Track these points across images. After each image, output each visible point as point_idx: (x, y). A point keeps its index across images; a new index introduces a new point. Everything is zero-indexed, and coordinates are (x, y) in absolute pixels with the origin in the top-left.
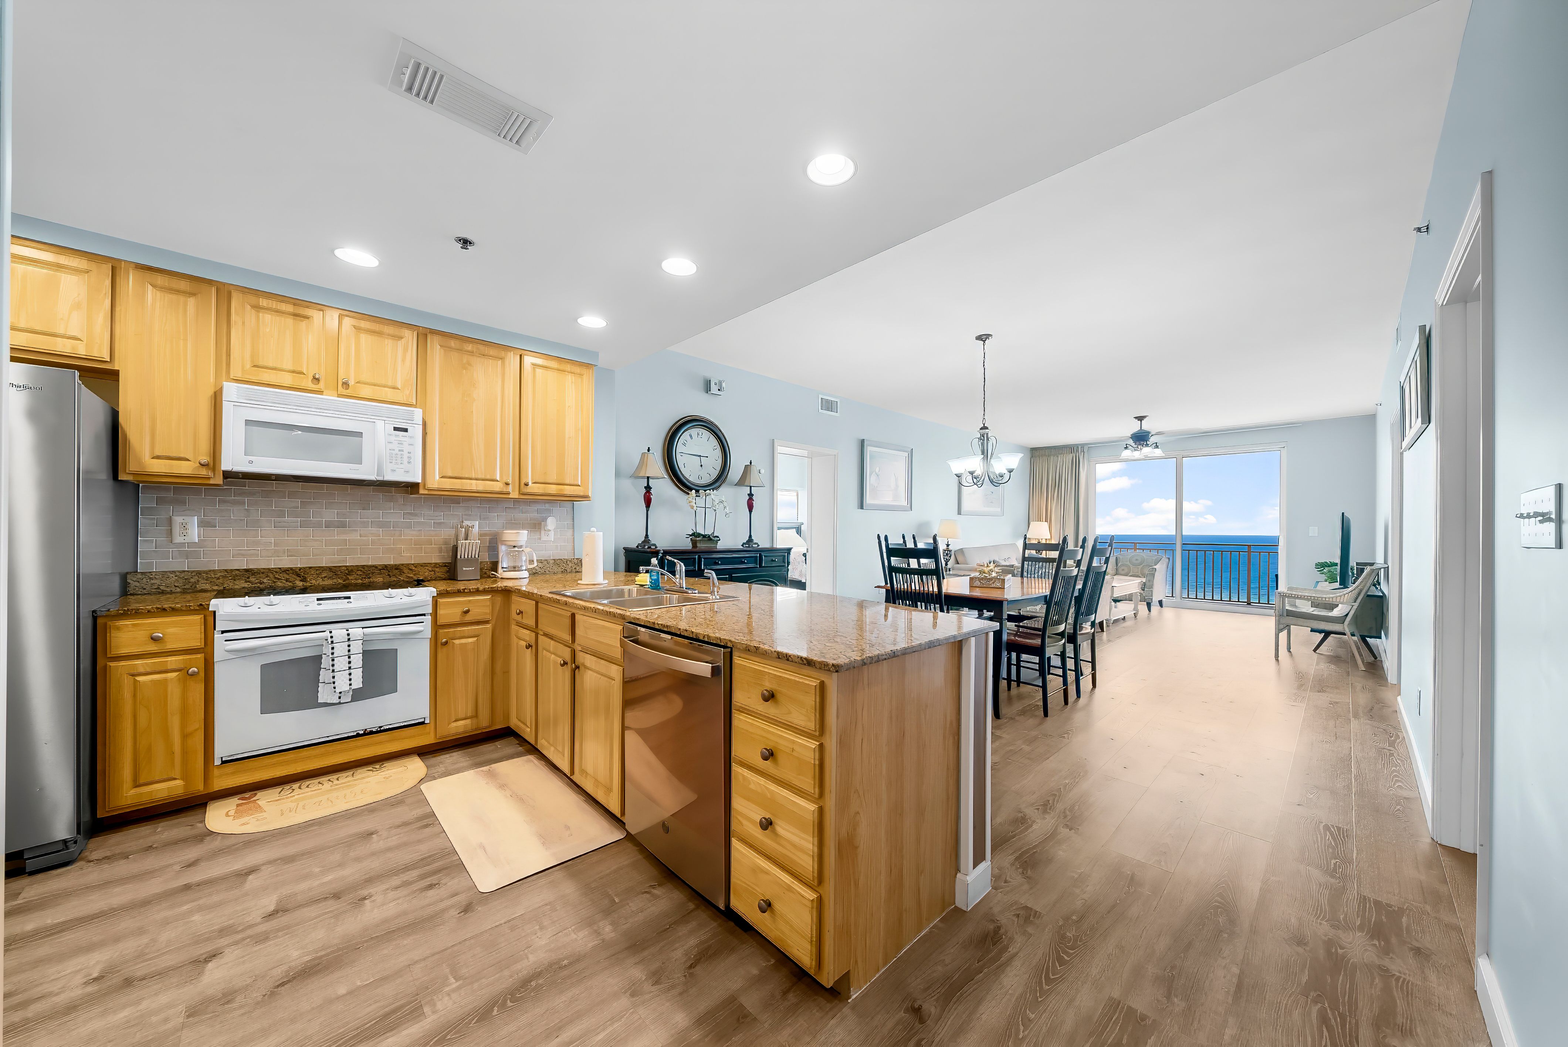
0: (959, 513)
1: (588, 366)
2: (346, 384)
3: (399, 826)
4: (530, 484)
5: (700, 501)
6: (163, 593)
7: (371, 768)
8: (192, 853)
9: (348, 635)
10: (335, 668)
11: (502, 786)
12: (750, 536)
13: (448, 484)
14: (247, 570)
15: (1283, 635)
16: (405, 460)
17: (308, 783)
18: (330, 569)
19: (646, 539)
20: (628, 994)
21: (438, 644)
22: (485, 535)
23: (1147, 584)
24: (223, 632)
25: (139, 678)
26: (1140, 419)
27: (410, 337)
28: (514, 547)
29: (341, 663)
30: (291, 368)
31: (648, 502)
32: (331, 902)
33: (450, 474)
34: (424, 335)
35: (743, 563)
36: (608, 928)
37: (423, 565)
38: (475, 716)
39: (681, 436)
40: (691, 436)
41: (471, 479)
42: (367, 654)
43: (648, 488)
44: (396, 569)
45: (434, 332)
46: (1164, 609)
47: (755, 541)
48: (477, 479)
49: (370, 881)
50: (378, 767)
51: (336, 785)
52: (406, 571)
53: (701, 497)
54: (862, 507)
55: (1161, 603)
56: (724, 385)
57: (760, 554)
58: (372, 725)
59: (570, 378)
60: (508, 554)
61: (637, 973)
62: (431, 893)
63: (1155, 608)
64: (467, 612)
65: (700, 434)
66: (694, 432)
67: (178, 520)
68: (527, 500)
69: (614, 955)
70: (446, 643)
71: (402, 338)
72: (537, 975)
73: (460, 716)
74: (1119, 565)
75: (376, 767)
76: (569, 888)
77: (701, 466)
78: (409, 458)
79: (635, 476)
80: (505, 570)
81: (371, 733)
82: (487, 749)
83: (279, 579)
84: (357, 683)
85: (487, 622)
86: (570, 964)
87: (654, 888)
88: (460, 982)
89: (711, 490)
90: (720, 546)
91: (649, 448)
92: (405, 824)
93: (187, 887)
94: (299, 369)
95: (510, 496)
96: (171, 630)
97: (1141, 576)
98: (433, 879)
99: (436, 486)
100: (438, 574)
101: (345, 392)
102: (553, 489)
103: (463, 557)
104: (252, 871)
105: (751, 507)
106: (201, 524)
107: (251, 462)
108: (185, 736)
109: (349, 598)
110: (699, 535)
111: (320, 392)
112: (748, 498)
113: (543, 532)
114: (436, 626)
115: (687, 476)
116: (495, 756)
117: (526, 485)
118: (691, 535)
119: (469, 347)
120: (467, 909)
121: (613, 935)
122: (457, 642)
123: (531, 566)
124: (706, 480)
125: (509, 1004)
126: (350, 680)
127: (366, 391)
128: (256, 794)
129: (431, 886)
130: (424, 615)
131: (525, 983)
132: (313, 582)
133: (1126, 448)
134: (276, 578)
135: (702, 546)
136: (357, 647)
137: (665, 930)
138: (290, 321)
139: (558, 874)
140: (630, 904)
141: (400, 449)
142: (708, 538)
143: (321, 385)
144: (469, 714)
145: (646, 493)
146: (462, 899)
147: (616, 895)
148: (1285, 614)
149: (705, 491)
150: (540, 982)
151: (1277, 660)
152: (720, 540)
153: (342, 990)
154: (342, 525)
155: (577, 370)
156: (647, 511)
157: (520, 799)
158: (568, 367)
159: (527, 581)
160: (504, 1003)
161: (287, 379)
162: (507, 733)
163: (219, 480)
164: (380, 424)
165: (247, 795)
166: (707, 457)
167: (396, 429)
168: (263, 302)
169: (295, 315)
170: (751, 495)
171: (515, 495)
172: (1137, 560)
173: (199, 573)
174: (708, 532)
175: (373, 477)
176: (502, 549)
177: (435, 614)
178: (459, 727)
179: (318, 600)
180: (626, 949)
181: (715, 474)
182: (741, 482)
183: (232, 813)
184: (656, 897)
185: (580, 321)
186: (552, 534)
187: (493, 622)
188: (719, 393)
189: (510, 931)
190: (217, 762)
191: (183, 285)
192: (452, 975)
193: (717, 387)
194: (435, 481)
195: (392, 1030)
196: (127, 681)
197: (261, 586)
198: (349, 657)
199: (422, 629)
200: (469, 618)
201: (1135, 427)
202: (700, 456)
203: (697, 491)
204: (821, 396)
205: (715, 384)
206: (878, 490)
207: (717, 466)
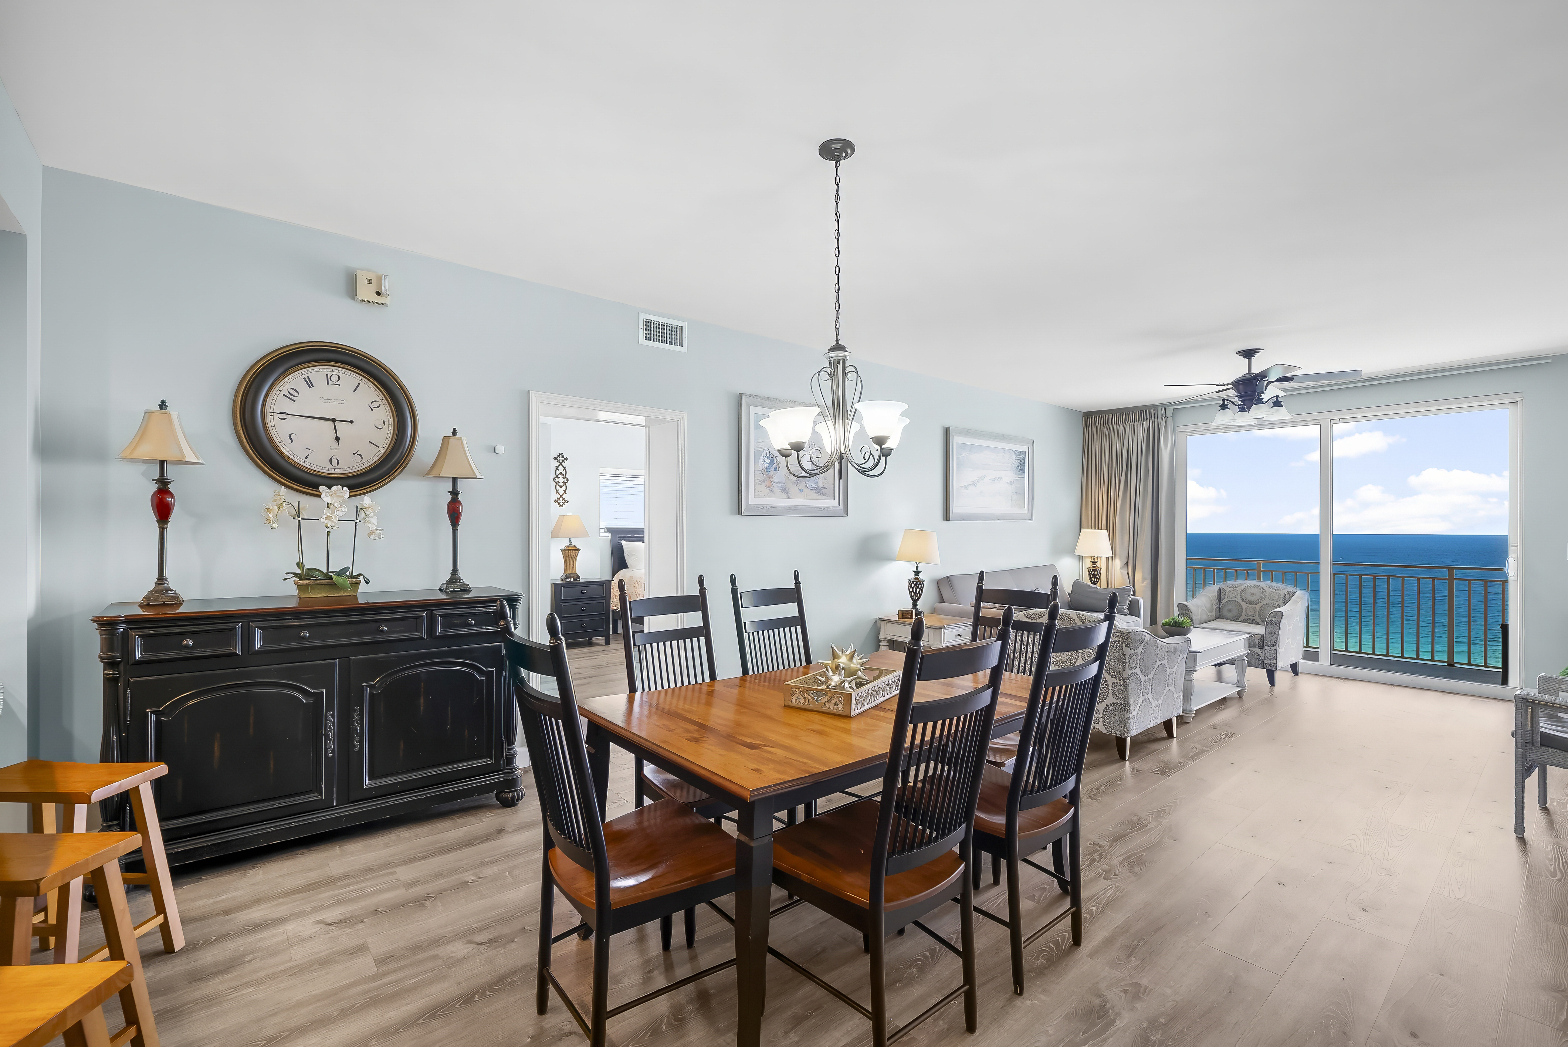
0: (947, 517)
12: (454, 571)
15: (1533, 782)
19: (161, 587)
23: (1269, 638)
26: (1249, 354)
31: (163, 511)
39: (279, 380)
40: (310, 384)
43: (165, 483)
46: (1301, 677)
47: (467, 583)
54: (739, 513)
55: (1294, 668)
56: (386, 284)
57: (429, 613)
63: (1283, 677)
65: (335, 378)
66: (316, 372)
74: (1224, 601)
77: (338, 438)
97: (1259, 621)
105: (455, 517)
110: (310, 573)
112: (448, 498)
115: (297, 458)
118: (295, 576)
124: (350, 465)
133: (1224, 407)
135: (319, 596)
145: (157, 493)
148: (1538, 740)
149: (329, 487)
151: (1522, 840)
152: (364, 582)
156: (163, 528)
166: (354, 423)
170: (455, 494)
172: (1253, 594)
174: (339, 566)
181: (373, 456)
182: (434, 472)
188: (378, 298)
193: (373, 288)
201: (1239, 369)
202: (334, 420)
203: (316, 486)
204: (643, 317)
205: (369, 281)
206: (775, 482)
207: (384, 438)
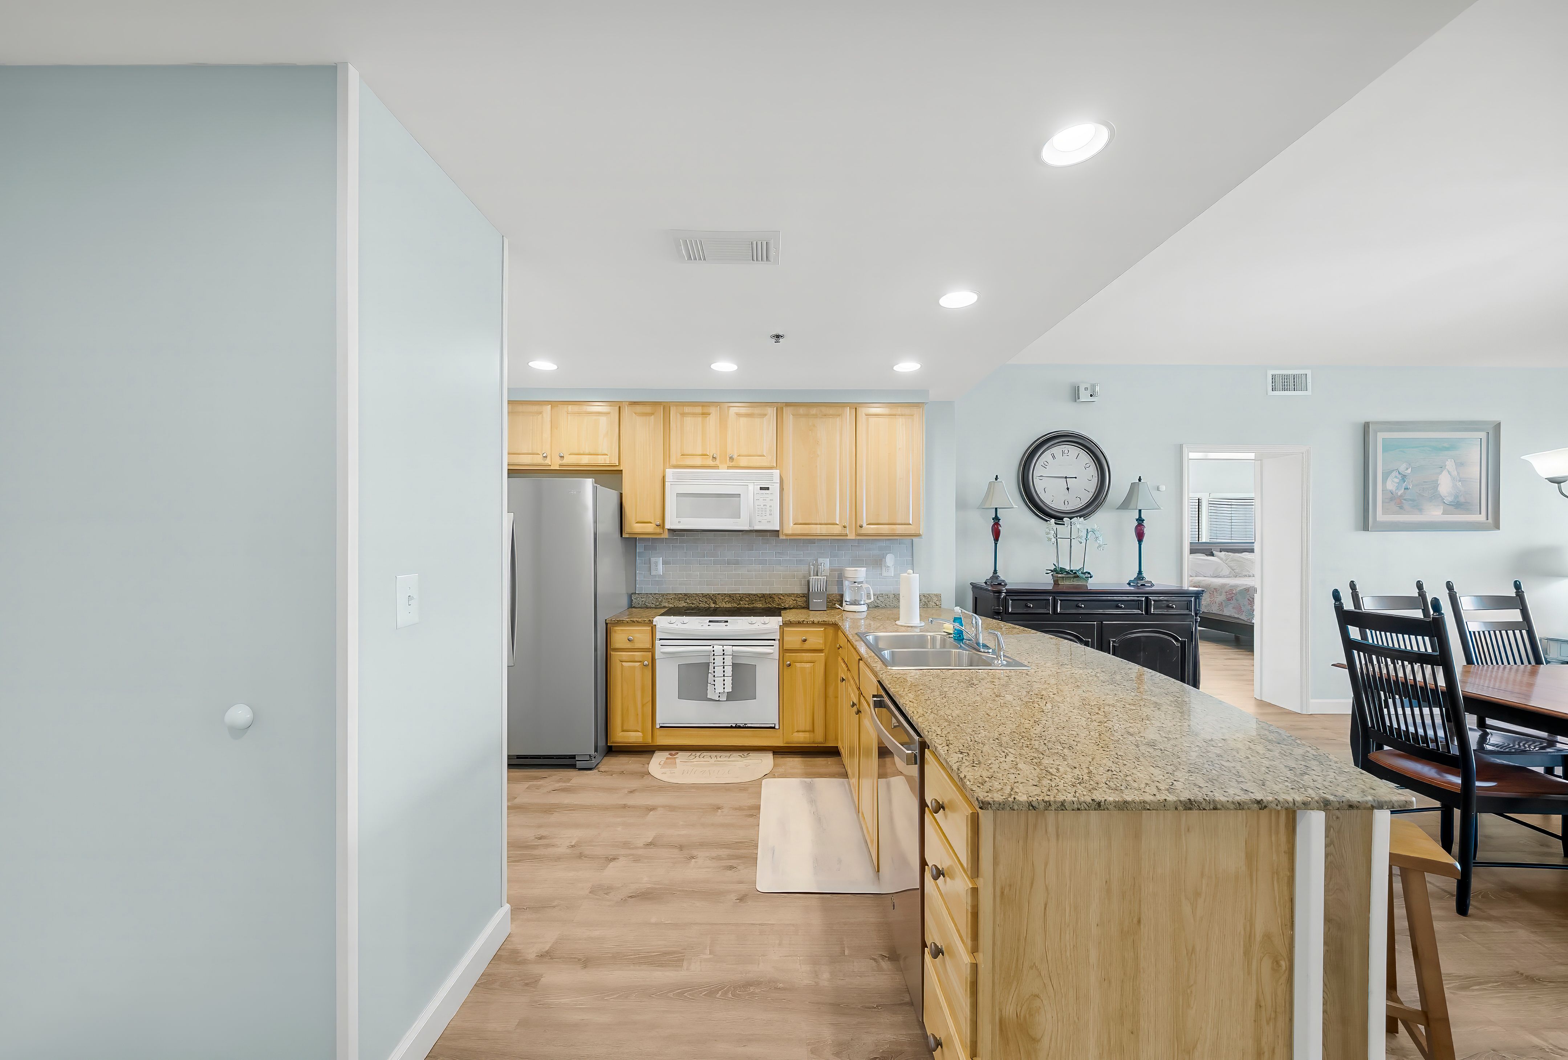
1: (917, 405)
2: (731, 458)
3: (736, 809)
4: (865, 525)
5: (1063, 530)
6: (647, 608)
7: (741, 754)
8: (635, 783)
9: (723, 650)
10: (715, 674)
11: (812, 802)
12: (1140, 572)
13: (799, 529)
14: (685, 595)
16: (768, 512)
17: (705, 754)
18: (730, 596)
19: (994, 575)
20: (810, 1047)
21: (785, 666)
22: (835, 570)
24: (660, 639)
25: (623, 663)
27: (771, 412)
28: (855, 582)
29: (719, 671)
30: (700, 453)
31: (996, 534)
32: (676, 851)
33: (800, 522)
34: (780, 408)
35: (1118, 607)
36: (826, 976)
37: (789, 595)
38: (813, 731)
39: (1040, 456)
40: (1054, 457)
41: (816, 524)
42: (735, 666)
43: (996, 519)
44: (771, 597)
45: (788, 404)
47: (1147, 579)
48: (821, 524)
49: (702, 845)
50: (745, 754)
51: (718, 761)
52: (776, 599)
53: (1066, 525)
54: (1366, 529)
56: (1097, 389)
57: (1147, 598)
58: (740, 722)
59: (900, 421)
60: (850, 588)
61: (827, 1034)
62: (729, 873)
64: (805, 641)
65: (1066, 452)
66: (1057, 450)
67: (653, 560)
68: (865, 540)
69: (817, 1003)
70: (790, 665)
71: (766, 415)
72: (757, 983)
73: (800, 729)
75: (744, 754)
76: (816, 920)
77: (1068, 489)
78: (771, 510)
79: (982, 507)
80: (848, 603)
81: (740, 727)
82: (820, 761)
83: (702, 602)
84: (729, 689)
85: (820, 651)
86: (784, 989)
87: (883, 959)
88: (711, 956)
89: (1078, 517)
90: (1093, 584)
91: (997, 476)
92: (740, 809)
93: (625, 806)
94: (705, 453)
95: (848, 538)
96: (637, 635)
98: (733, 862)
99: (790, 532)
100: (800, 603)
101: (731, 464)
102: (885, 529)
103: (814, 591)
104: (653, 809)
105: (1140, 536)
106: (664, 563)
107: (679, 522)
108: (643, 705)
109: (727, 622)
110: (1062, 570)
111: (716, 467)
112: (1136, 523)
113: (884, 568)
114: (784, 651)
115: (1048, 502)
116: (823, 770)
117: (861, 527)
118: (1052, 571)
119: (814, 411)
120: (742, 899)
121: (826, 984)
122: (798, 665)
123: (869, 601)
124: (1076, 504)
125: (730, 996)
126: (724, 684)
127: (743, 462)
128: (678, 753)
129: (731, 868)
130: (774, 640)
131: (748, 984)
132: (720, 604)
134: (700, 601)
135: (1066, 584)
136: (729, 661)
137: (869, 1008)
138: (700, 419)
139: (814, 900)
140: (855, 964)
141: (764, 504)
142: (1074, 575)
143: (717, 462)
144: (808, 729)
145: (993, 525)
146: (743, 887)
147: (848, 947)
149: (1071, 518)
150: (757, 991)
152: (1091, 577)
153: (653, 920)
154: (737, 563)
155: (907, 411)
156: (996, 544)
157: (819, 820)
158: (899, 411)
159: (865, 614)
160: (726, 993)
161: (698, 461)
162: (833, 752)
163: (666, 535)
164: (751, 487)
165: (673, 752)
166: (1076, 478)
167: (761, 489)
168: (687, 410)
169: (703, 414)
170: (1140, 520)
171: (851, 536)
173: (663, 595)
174: (1076, 567)
175: (746, 528)
176: (846, 583)
177: (782, 640)
178: (800, 738)
179: (710, 621)
180: (830, 1004)
181: (1087, 498)
182: (1125, 505)
183: (662, 763)
184: (880, 969)
185: (895, 368)
186: (892, 569)
187: (826, 651)
188: (1092, 399)
189: (759, 934)
190: (658, 726)
191: (648, 409)
192: (709, 947)
193: (1089, 393)
194: (790, 528)
195: (663, 967)
196: (619, 664)
197: (693, 606)
198: (724, 668)
199: (772, 651)
200: (807, 646)
202: (1066, 477)
203: (1061, 519)
204: (1270, 373)
205: (1086, 389)
206: (1405, 500)
207: (1092, 486)
